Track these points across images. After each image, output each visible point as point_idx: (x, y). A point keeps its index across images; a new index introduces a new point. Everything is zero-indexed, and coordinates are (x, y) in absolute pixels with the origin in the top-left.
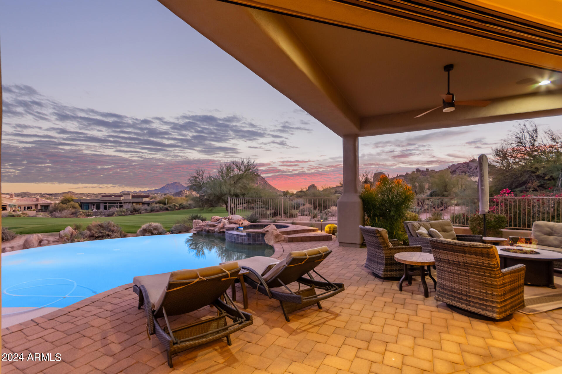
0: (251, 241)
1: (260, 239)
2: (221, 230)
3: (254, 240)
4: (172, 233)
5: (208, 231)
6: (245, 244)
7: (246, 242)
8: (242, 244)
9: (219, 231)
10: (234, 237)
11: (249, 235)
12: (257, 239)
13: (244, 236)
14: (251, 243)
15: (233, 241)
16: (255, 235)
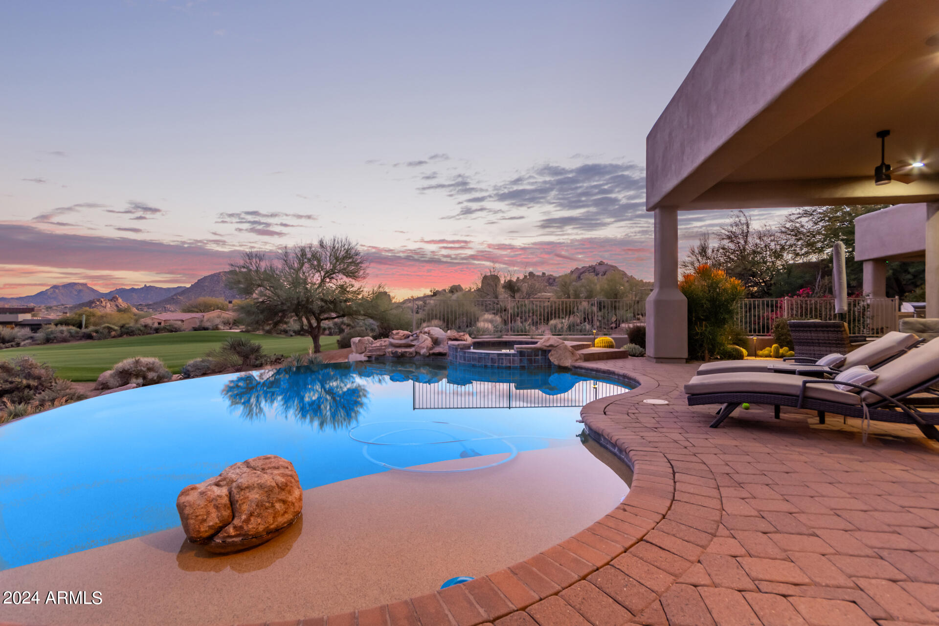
0: (526, 362)
1: (538, 359)
2: (431, 352)
3: (530, 361)
4: (187, 375)
5: (403, 355)
6: (515, 368)
7: (517, 364)
8: (510, 367)
9: (428, 354)
10: (492, 359)
11: (521, 353)
12: (534, 359)
13: (514, 355)
14: (524, 366)
15: (489, 364)
16: (532, 352)
